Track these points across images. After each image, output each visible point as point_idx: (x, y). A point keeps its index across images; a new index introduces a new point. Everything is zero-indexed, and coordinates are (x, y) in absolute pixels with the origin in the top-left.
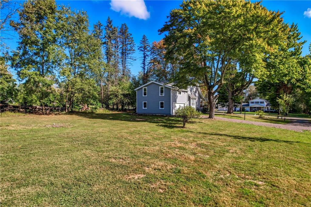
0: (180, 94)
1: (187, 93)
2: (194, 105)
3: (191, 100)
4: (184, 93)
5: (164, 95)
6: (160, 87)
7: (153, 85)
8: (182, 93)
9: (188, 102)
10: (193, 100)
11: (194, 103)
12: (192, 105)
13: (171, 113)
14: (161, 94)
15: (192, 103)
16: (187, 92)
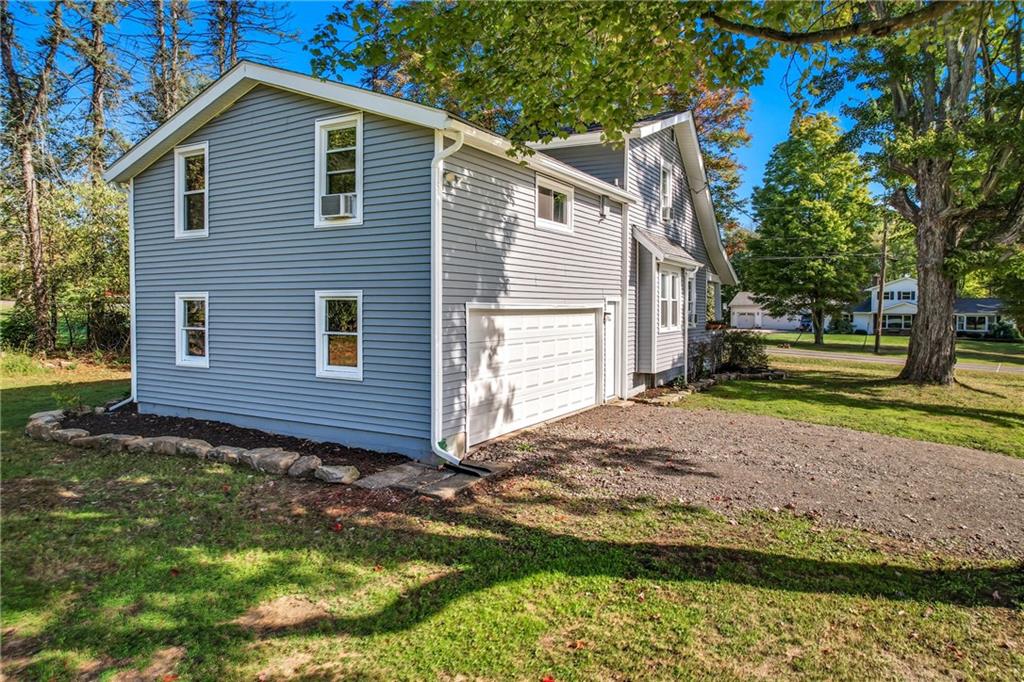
0: (559, 214)
1: (617, 218)
2: (674, 322)
3: (657, 276)
4: (595, 212)
5: (358, 220)
6: (321, 128)
7: (262, 105)
8: (572, 207)
9: (631, 290)
10: (669, 279)
11: (674, 303)
12: (664, 322)
13: (438, 434)
14: (330, 208)
15: (664, 304)
16: (619, 207)
